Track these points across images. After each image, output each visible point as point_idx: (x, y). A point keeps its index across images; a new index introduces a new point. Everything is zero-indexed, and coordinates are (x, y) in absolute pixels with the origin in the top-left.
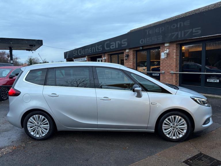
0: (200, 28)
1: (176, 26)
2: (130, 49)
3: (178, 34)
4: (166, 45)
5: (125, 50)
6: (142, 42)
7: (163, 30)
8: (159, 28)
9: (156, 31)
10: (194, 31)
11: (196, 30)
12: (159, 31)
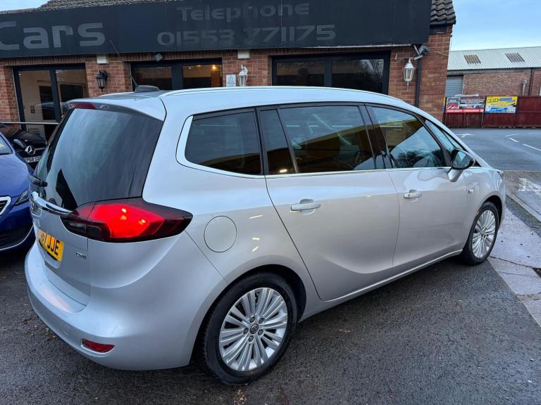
0: (333, 26)
1: (273, 12)
2: (110, 56)
3: (280, 32)
4: (241, 56)
5: (94, 57)
6: (166, 39)
7: (236, 16)
8: (222, 10)
9: (215, 17)
10: (319, 31)
11: (323, 30)
12: (222, 18)
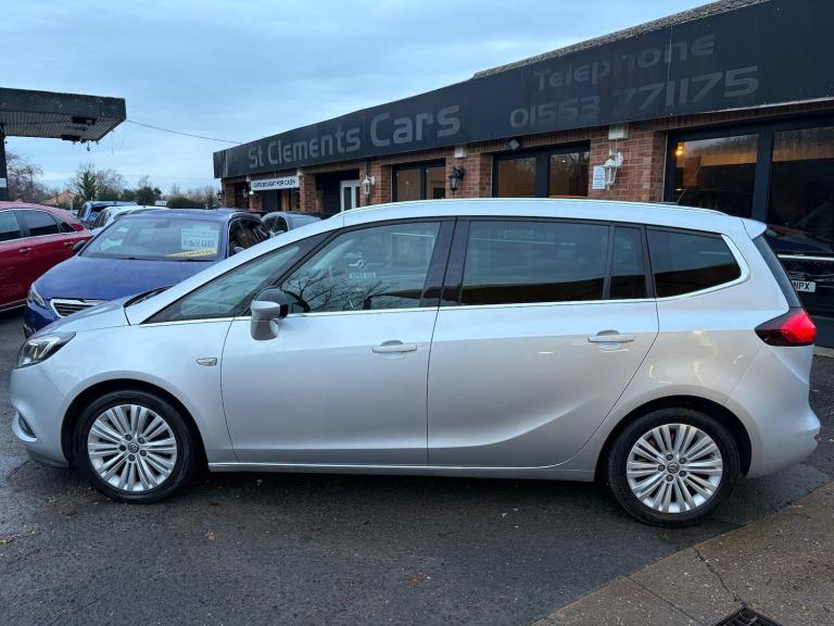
0: (755, 69)
1: (657, 59)
2: (470, 147)
3: (663, 93)
4: (613, 135)
5: (452, 149)
6: (519, 118)
7: (603, 74)
8: (587, 67)
9: (577, 79)
10: (730, 81)
11: (737, 77)
12: (586, 79)
